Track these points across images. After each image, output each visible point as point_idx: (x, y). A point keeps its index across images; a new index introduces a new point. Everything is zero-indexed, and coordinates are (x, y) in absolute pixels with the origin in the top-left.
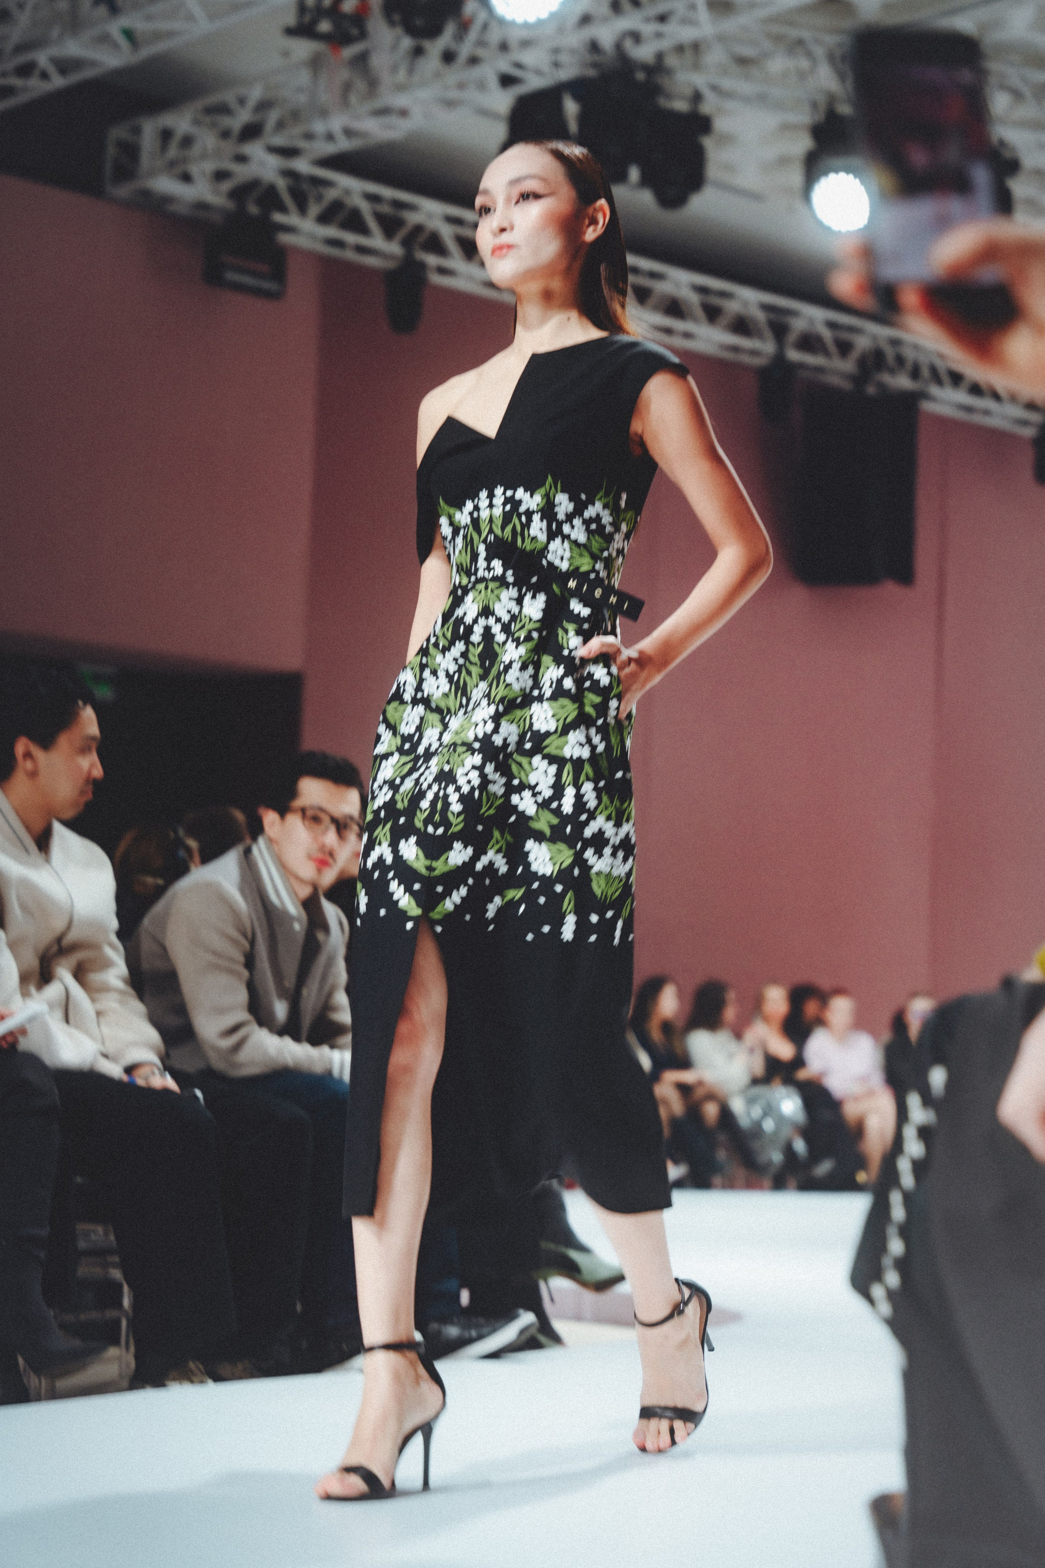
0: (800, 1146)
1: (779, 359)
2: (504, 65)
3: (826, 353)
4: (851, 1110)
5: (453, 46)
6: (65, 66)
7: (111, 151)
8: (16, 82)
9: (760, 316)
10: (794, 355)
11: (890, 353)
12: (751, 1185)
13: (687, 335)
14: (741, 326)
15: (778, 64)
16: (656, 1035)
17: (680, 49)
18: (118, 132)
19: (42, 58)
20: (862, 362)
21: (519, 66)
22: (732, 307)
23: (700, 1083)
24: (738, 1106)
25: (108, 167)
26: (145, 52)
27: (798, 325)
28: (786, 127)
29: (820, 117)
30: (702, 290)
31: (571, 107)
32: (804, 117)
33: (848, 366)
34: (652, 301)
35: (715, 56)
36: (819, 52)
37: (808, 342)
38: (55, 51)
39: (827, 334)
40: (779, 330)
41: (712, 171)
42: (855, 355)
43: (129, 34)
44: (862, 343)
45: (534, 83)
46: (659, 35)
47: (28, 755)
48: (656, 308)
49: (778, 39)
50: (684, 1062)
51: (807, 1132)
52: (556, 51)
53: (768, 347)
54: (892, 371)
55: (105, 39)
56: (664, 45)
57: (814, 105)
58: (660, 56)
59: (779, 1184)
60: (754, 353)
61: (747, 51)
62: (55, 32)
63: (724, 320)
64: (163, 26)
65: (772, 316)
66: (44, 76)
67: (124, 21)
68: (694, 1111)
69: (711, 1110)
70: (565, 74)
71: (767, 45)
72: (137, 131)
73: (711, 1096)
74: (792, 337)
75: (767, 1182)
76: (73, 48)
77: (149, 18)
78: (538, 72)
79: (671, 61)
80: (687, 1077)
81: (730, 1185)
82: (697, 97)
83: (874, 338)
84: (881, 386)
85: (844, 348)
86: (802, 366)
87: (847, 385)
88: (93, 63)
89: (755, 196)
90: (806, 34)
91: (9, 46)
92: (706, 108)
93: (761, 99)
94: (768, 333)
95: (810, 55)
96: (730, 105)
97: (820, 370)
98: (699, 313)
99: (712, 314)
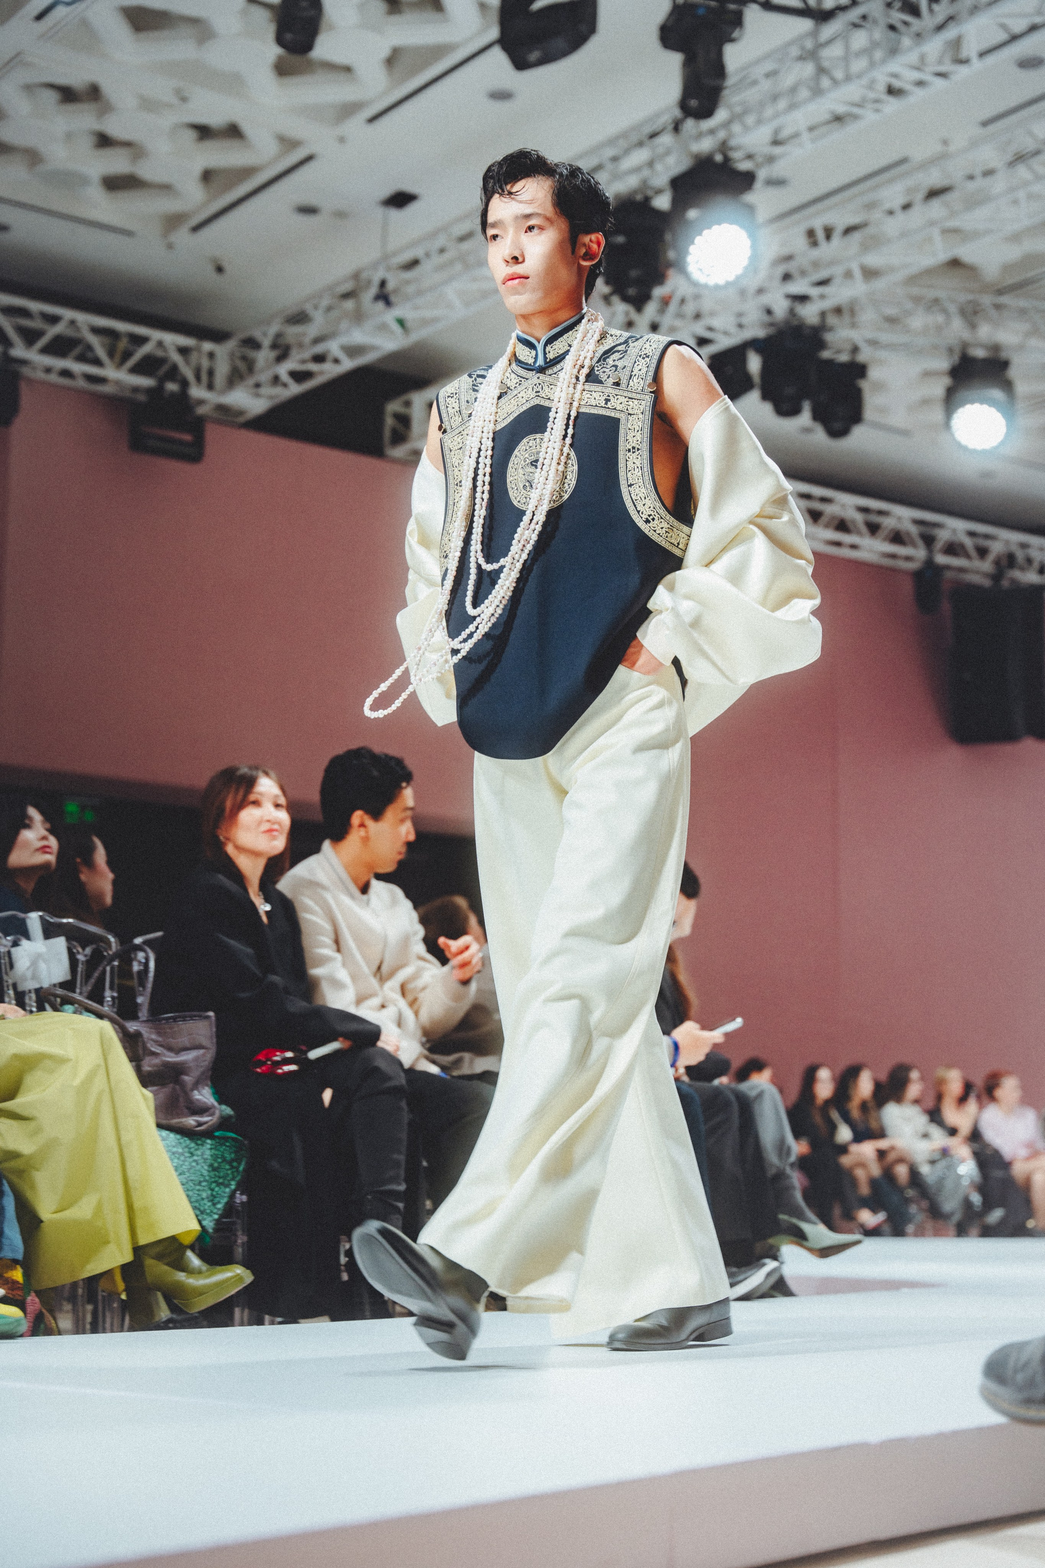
0: (976, 1199)
1: (929, 563)
2: (699, 329)
3: (968, 556)
4: (1019, 1170)
5: (657, 319)
6: (353, 351)
7: (389, 421)
8: (313, 367)
9: (914, 530)
10: (941, 559)
11: (1020, 555)
12: (938, 1233)
13: (854, 547)
14: (897, 538)
15: (918, 321)
16: (855, 1113)
17: (838, 311)
18: (393, 407)
19: (333, 347)
20: (997, 563)
21: (710, 329)
22: (888, 523)
23: (893, 1148)
24: (925, 1169)
25: (387, 434)
26: (414, 337)
27: (943, 536)
28: (927, 374)
29: (956, 359)
30: (864, 510)
31: (754, 363)
32: (943, 364)
33: (987, 566)
34: (824, 519)
35: (867, 316)
36: (953, 309)
37: (952, 549)
38: (344, 340)
39: (968, 542)
40: (929, 540)
41: (869, 413)
42: (991, 557)
43: (401, 322)
44: (997, 548)
45: (723, 343)
46: (822, 297)
47: (362, 825)
48: (827, 526)
49: (917, 300)
50: (880, 1134)
51: (982, 1188)
52: (740, 315)
53: (920, 553)
54: (1022, 569)
55: (383, 328)
56: (827, 304)
57: (950, 350)
58: (823, 314)
59: (961, 1231)
60: (908, 559)
61: (891, 311)
62: (344, 325)
63: (882, 533)
64: (428, 314)
65: (923, 529)
66: (336, 361)
67: (397, 312)
68: (888, 1174)
69: (902, 1171)
70: (749, 334)
71: (909, 305)
72: (408, 404)
73: (901, 1160)
74: (939, 545)
75: (952, 1230)
76: (358, 337)
77: (416, 308)
78: (726, 333)
79: (831, 320)
80: (883, 1144)
81: (920, 1233)
82: (855, 350)
83: (1007, 542)
84: (1013, 581)
85: (982, 552)
86: (948, 567)
87: (987, 583)
88: (373, 348)
89: (905, 433)
90: (941, 294)
91: (307, 340)
92: (862, 357)
93: (905, 348)
94: (920, 543)
95: (944, 311)
96: (882, 354)
97: (961, 570)
98: (864, 529)
99: (873, 529)
